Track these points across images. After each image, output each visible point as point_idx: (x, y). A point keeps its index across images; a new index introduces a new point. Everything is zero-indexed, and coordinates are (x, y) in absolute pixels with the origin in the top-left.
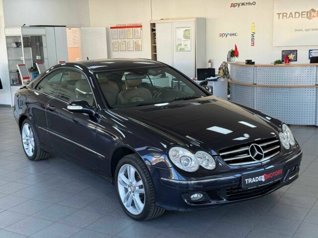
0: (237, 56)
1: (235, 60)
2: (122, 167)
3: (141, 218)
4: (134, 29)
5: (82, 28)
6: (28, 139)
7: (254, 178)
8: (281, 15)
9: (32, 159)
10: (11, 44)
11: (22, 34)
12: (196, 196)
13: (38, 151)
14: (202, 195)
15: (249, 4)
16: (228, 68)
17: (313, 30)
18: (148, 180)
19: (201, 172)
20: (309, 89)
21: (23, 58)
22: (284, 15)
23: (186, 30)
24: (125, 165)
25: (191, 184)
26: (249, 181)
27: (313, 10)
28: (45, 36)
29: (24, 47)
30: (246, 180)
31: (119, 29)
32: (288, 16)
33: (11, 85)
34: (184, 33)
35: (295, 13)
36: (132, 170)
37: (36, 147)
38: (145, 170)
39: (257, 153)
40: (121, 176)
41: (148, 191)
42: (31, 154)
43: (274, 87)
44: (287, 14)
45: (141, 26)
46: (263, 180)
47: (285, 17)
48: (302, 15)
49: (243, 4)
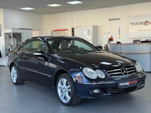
0: (112, 40)
1: (112, 42)
2: (60, 80)
3: (69, 105)
4: (64, 31)
5: (40, 31)
6: (14, 74)
7: (124, 83)
8: (132, 24)
9: (15, 84)
10: (7, 37)
11: (12, 32)
12: (96, 91)
13: (19, 80)
14: (99, 91)
15: (117, 19)
16: (108, 47)
17: (147, 30)
18: (72, 85)
19: (98, 79)
20: (147, 54)
21: (12, 43)
22: (134, 24)
23: (88, 31)
24: (61, 79)
25: (93, 84)
26: (121, 84)
27: (147, 21)
28: (23, 33)
29: (13, 38)
30: (120, 84)
31: (57, 31)
32: (135, 24)
33: (6, 56)
34: (87, 33)
35: (139, 23)
36: (65, 81)
37: (18, 78)
38: (71, 80)
39: (125, 72)
40: (59, 85)
41: (73, 90)
42: (15, 81)
43: (130, 54)
44: (135, 23)
45: (67, 30)
46: (128, 84)
47: (134, 25)
48: (142, 23)
49: (114, 19)
